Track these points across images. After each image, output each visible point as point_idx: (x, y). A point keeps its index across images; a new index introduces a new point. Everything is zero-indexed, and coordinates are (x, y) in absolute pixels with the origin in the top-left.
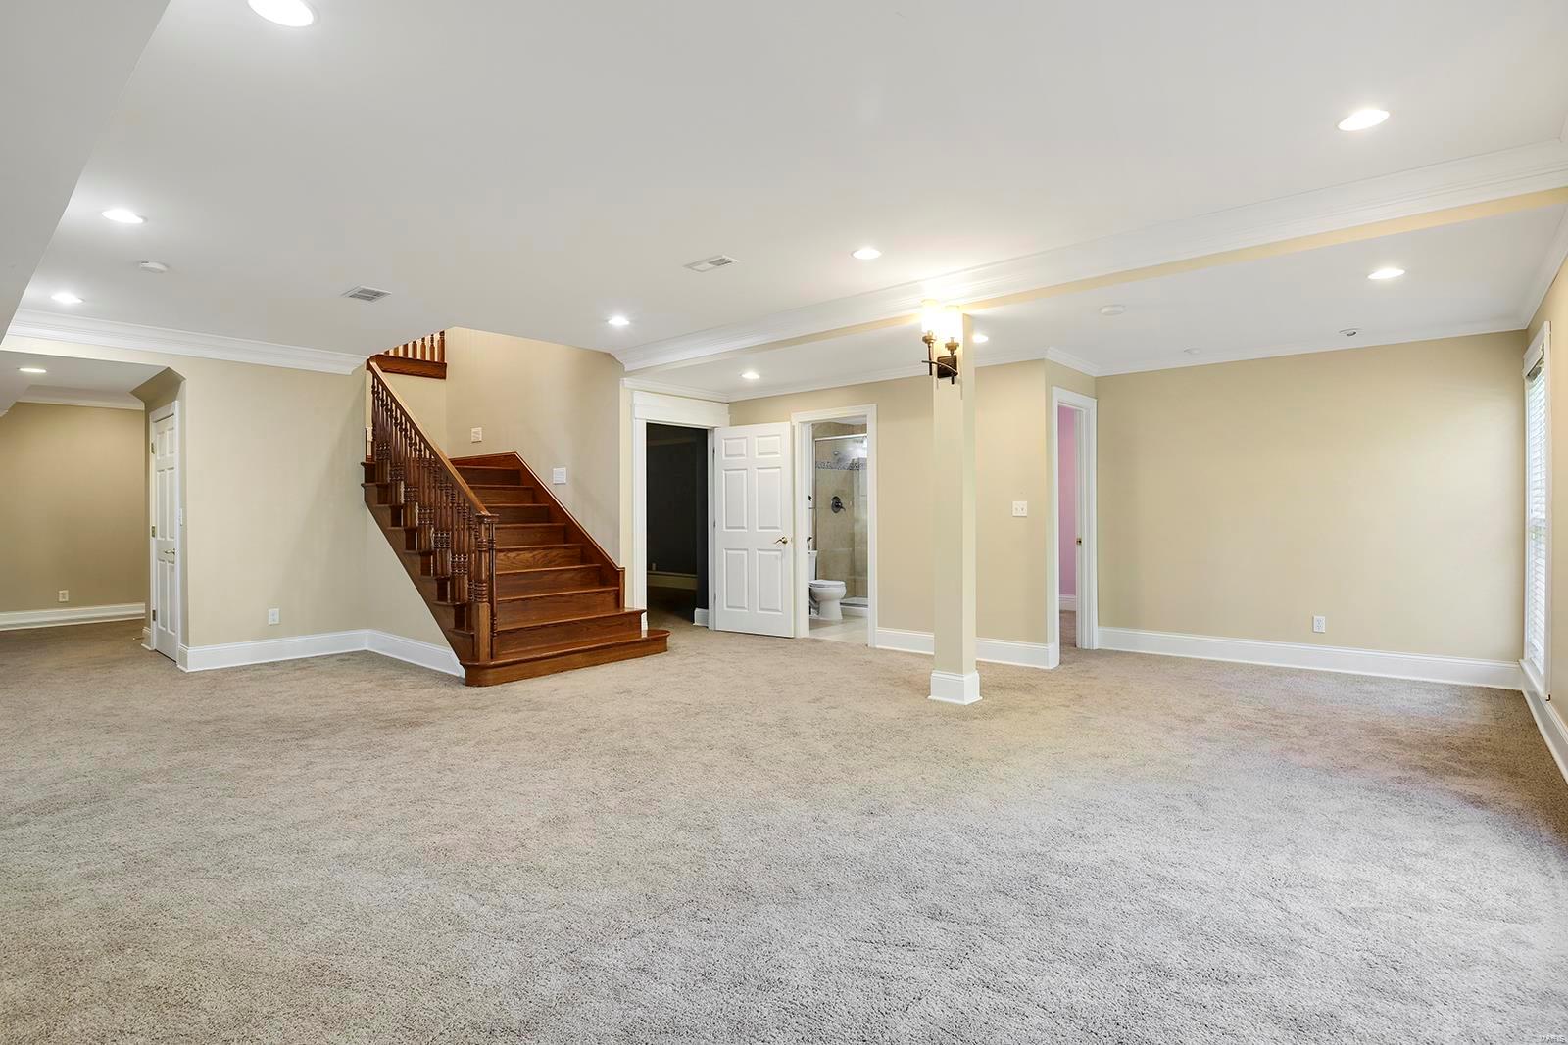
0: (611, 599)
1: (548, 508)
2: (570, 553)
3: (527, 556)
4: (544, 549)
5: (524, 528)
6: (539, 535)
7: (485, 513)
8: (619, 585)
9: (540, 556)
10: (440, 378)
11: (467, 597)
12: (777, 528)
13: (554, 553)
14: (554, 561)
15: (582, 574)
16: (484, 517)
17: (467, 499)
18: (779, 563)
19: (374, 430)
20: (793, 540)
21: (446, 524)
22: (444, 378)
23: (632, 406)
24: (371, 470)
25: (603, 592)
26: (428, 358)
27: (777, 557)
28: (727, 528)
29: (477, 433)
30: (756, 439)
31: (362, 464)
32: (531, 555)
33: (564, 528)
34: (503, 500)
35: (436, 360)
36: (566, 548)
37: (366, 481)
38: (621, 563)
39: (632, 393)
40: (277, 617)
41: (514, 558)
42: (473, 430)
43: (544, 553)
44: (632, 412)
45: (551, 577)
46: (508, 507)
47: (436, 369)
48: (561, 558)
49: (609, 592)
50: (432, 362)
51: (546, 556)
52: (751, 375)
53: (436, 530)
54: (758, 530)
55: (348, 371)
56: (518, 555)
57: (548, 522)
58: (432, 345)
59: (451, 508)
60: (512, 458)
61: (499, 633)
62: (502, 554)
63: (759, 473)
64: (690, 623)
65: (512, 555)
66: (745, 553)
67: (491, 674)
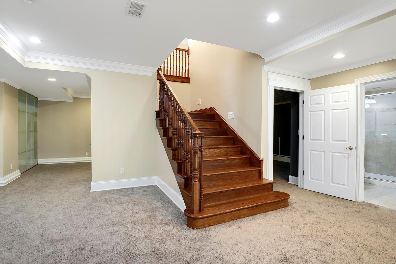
0: (256, 174)
1: (226, 129)
2: (236, 149)
3: (218, 151)
4: (225, 148)
5: (216, 138)
6: (222, 141)
7: (198, 132)
8: (261, 168)
9: (223, 151)
10: (188, 83)
11: (189, 173)
12: (345, 141)
13: (229, 150)
14: (229, 153)
15: (242, 160)
16: (197, 134)
17: (190, 125)
18: (346, 160)
19: (160, 98)
20: (356, 148)
21: (182, 136)
22: (189, 83)
23: (268, 80)
24: (158, 114)
25: (253, 170)
26: (184, 76)
27: (345, 157)
28: (311, 140)
29: (200, 101)
30: (331, 94)
31: (156, 111)
32: (220, 150)
33: (233, 138)
34: (208, 126)
35: (187, 77)
36: (234, 147)
37: (157, 118)
38: (261, 157)
39: (267, 73)
40: (124, 171)
41: (212, 152)
42: (198, 100)
43: (225, 149)
44: (268, 83)
45: (229, 161)
46: (210, 129)
47: (186, 80)
48: (232, 152)
49: (256, 170)
50: (185, 77)
51: (226, 151)
52: (339, 56)
53: (178, 139)
54: (331, 142)
55: (151, 74)
56: (214, 151)
57: (226, 135)
58: (185, 71)
59: (184, 129)
60: (212, 109)
61: (204, 195)
62: (207, 150)
63: (332, 112)
64: (287, 182)
65: (211, 150)
66: (323, 153)
67: (200, 222)
